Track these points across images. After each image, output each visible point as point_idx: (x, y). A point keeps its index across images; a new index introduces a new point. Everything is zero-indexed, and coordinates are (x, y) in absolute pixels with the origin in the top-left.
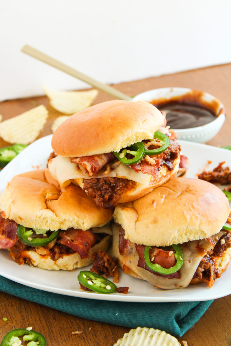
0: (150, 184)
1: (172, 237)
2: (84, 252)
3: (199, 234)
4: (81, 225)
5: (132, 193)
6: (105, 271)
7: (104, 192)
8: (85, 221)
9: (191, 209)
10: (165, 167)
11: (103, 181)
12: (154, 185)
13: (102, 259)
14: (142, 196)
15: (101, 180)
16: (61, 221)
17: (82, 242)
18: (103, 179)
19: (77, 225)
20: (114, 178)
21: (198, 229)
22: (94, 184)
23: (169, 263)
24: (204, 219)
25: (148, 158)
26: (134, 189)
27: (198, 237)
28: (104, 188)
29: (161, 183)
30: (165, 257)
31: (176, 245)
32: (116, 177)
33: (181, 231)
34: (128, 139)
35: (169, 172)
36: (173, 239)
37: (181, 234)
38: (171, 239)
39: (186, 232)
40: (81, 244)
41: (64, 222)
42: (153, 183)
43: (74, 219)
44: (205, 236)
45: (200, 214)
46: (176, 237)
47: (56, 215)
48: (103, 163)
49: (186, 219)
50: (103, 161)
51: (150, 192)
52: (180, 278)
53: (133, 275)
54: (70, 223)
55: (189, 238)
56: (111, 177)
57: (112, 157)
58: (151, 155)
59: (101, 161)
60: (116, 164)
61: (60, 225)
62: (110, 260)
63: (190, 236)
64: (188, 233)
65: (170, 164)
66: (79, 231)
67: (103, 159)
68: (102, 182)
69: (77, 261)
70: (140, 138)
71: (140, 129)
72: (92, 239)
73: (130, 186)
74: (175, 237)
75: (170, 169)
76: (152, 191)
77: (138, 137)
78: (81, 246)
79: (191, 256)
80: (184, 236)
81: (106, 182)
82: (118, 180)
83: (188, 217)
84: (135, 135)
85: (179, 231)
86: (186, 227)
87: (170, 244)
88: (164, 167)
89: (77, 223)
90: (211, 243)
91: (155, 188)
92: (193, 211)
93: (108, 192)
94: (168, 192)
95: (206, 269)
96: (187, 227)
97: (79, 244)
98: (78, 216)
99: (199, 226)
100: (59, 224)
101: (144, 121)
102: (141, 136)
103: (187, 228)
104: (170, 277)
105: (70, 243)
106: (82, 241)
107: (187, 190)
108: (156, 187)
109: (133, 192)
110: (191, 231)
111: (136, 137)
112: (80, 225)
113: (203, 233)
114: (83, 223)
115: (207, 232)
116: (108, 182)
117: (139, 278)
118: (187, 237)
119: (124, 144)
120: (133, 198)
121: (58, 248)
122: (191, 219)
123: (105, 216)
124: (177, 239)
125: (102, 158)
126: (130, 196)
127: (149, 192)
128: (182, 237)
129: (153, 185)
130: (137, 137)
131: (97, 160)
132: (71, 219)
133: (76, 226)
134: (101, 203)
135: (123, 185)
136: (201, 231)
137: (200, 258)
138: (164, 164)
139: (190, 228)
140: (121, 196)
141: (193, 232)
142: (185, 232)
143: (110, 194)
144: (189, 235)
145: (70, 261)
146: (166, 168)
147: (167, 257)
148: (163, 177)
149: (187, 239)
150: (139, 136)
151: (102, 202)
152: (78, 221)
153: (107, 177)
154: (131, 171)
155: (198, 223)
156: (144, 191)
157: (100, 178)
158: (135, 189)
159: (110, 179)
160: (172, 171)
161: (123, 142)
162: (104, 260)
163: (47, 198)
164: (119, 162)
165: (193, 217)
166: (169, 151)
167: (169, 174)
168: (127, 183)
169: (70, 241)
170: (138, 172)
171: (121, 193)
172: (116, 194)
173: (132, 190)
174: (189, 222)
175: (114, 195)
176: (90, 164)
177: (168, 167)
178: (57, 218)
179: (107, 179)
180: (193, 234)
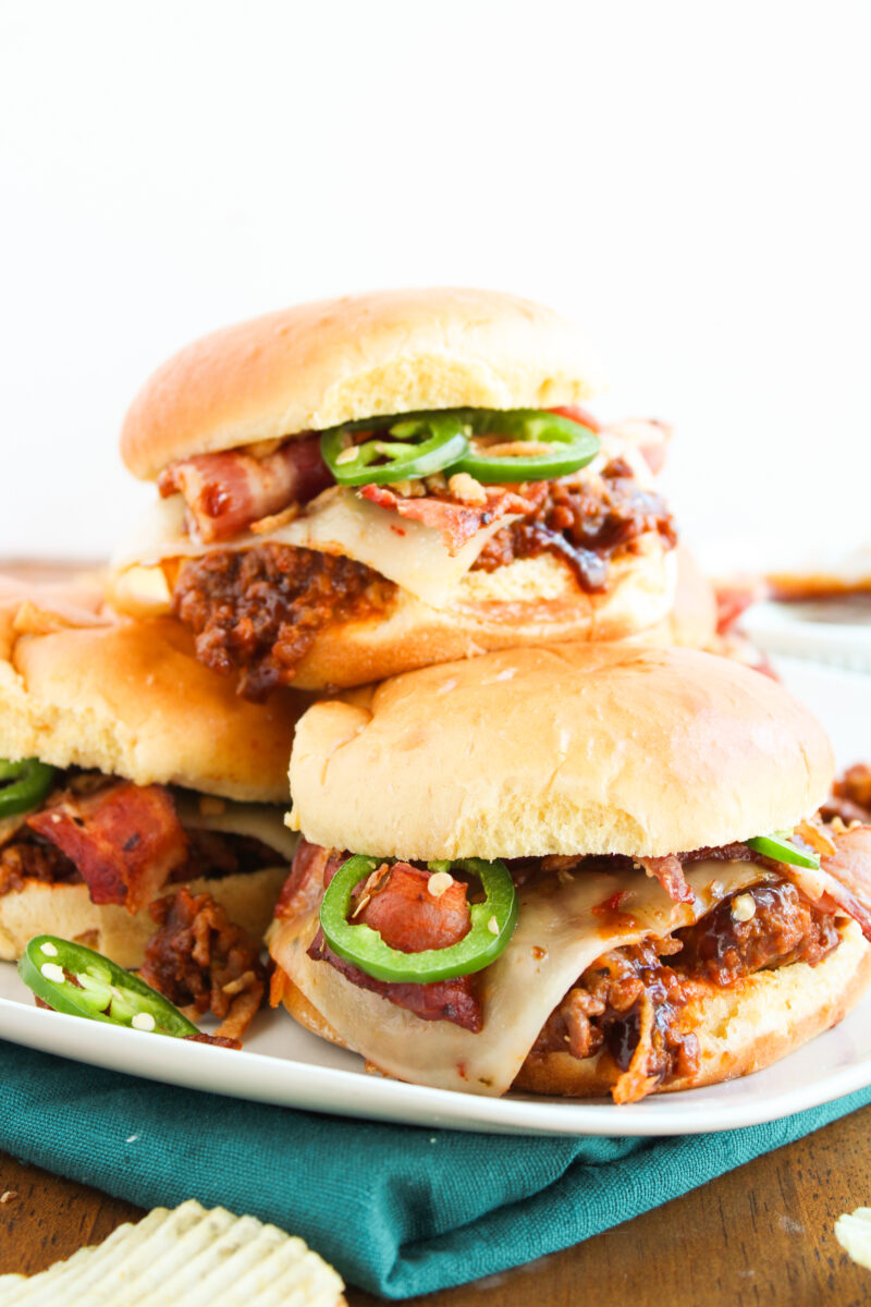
0: (469, 617)
1: (470, 812)
2: (106, 870)
3: (609, 825)
4: (125, 747)
5: (369, 636)
6: (194, 983)
7: (245, 610)
8: (142, 731)
9: (599, 709)
10: (562, 564)
11: (251, 567)
12: (487, 628)
13: (190, 923)
14: (414, 661)
15: (246, 563)
16: (37, 712)
17: (113, 828)
18: (253, 555)
19: (109, 747)
20: (300, 551)
21: (605, 801)
22: (213, 573)
23: (429, 936)
24: (644, 761)
25: (464, 485)
26: (382, 619)
27: (601, 837)
28: (249, 593)
29: (529, 632)
30: (413, 896)
31: (487, 861)
32: (305, 544)
33: (517, 790)
34: (377, 378)
35: (582, 600)
36: (474, 825)
37: (517, 807)
38: (460, 823)
39: (546, 807)
40: (105, 835)
41: (52, 726)
42: (480, 613)
43: (90, 710)
44: (638, 842)
45: (634, 734)
46: (490, 817)
47: (25, 688)
48: (270, 491)
49: (552, 740)
50: (269, 480)
51: (464, 658)
52: (481, 1029)
53: (304, 1015)
54: (78, 733)
55: (555, 834)
56: (282, 547)
57: (316, 470)
58: (486, 477)
59: (262, 479)
60: (326, 495)
61: (37, 737)
62: (222, 935)
63: (560, 826)
64: (555, 810)
65: (596, 566)
66: (116, 782)
67: (275, 474)
68: (247, 569)
69: (91, 926)
70: (443, 386)
71: (447, 345)
72: (165, 828)
73: (368, 602)
74: (483, 818)
75: (584, 585)
76: (476, 656)
77: (430, 378)
78: (104, 846)
79: (556, 933)
80: (529, 820)
81: (262, 574)
82: (312, 560)
83: (564, 740)
84: (413, 364)
85: (508, 790)
86: (547, 779)
87: (456, 847)
88: (557, 567)
89: (112, 743)
90: (671, 891)
91: (497, 648)
92: (601, 717)
93: (262, 613)
94: (540, 661)
95: (617, 1007)
96: (553, 778)
97: (99, 836)
98: (113, 705)
99: (613, 785)
100: (29, 730)
101: (479, 323)
103: (550, 785)
104: (422, 1008)
105: (59, 822)
106: (117, 824)
107: (628, 661)
108: (501, 644)
109: (375, 628)
110: (568, 806)
111: (421, 379)
112: (119, 751)
113: (627, 821)
114: (134, 743)
115: (648, 821)
116: (270, 570)
117: (331, 1037)
118: (543, 827)
119: (360, 401)
121: (21, 852)
122: (578, 748)
123: (254, 745)
124: (497, 833)
125: (268, 469)
126: (355, 644)
127: (461, 655)
128: (522, 828)
129: (480, 622)
130: (424, 379)
132: (79, 709)
133: (104, 750)
134: (215, 652)
135: (333, 588)
136: (620, 811)
137: (594, 948)
138: (555, 551)
139: (565, 783)
140: (318, 639)
141: (577, 809)
142: (538, 803)
143: (268, 620)
144: (554, 824)
145: (58, 921)
146: (563, 572)
147: (420, 899)
148: (541, 608)
149: (544, 839)
151: (223, 650)
152: (113, 725)
153: (267, 546)
154: (372, 524)
155: (611, 768)
156: (426, 637)
157: (244, 553)
158: (388, 618)
159: (275, 550)
160: (598, 599)
161: (351, 386)
162: (194, 927)
163: (19, 622)
164: (335, 490)
165: (591, 743)
166: (604, 510)
167: (582, 610)
168: (354, 586)
169: (64, 817)
170: (401, 533)
171: (314, 623)
172: (290, 622)
173: (372, 623)
174: (563, 758)
175: (283, 627)
176: (206, 477)
177: (573, 565)
178: (25, 697)
179: (267, 556)
180: (578, 820)
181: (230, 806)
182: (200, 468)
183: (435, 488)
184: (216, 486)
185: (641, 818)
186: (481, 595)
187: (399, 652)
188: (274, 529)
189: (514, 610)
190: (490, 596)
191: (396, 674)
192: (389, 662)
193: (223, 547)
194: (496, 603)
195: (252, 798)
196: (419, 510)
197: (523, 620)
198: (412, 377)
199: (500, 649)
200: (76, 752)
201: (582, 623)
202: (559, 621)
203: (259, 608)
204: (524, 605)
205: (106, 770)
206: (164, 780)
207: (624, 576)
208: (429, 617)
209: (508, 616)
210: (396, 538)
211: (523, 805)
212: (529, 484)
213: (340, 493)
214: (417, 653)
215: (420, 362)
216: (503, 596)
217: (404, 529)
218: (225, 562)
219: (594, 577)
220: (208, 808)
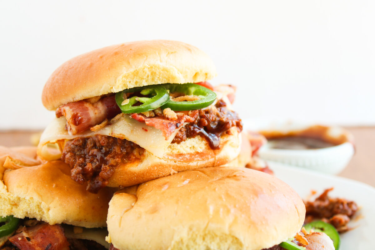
0: (171, 160)
1: (177, 238)
3: (229, 242)
4: (45, 212)
5: (135, 168)
7: (89, 160)
8: (52, 205)
9: (223, 197)
10: (204, 139)
11: (91, 143)
12: (178, 164)
14: (152, 177)
15: (89, 142)
16: (12, 199)
17: (41, 242)
18: (91, 139)
19: (39, 211)
20: (109, 137)
21: (227, 232)
22: (76, 146)
24: (241, 216)
25: (169, 112)
26: (140, 162)
28: (90, 153)
29: (193, 164)
32: (110, 135)
33: (194, 229)
34: (136, 74)
35: (211, 152)
36: (178, 243)
37: (194, 236)
38: (173, 243)
39: (205, 235)
41: (18, 204)
42: (175, 159)
43: (32, 198)
45: (237, 206)
46: (184, 240)
47: (7, 189)
48: (97, 115)
49: (206, 210)
50: (96, 111)
51: (170, 175)
54: (27, 207)
55: (209, 246)
56: (102, 136)
57: (114, 107)
58: (176, 109)
59: (94, 111)
60: (118, 117)
61: (12, 208)
63: (211, 242)
65: (216, 140)
66: (42, 224)
67: (99, 109)
68: (89, 144)
70: (160, 76)
71: (161, 61)
72: (61, 241)
73: (134, 156)
74: (182, 240)
75: (212, 146)
76: (174, 174)
77: (155, 73)
78: (38, 249)
80: (199, 241)
81: (95, 146)
82: (113, 141)
83: (211, 209)
84: (149, 68)
85: (191, 229)
86: (205, 225)
88: (202, 140)
89: (40, 210)
91: (181, 171)
92: (224, 200)
93: (95, 160)
94: (197, 176)
96: (207, 224)
97: (36, 245)
98: (41, 196)
99: (230, 227)
100: (9, 206)
101: (172, 53)
102: (160, 73)
103: (206, 227)
105: (21, 240)
106: (43, 240)
107: (230, 175)
108: (183, 169)
109: (137, 165)
110: (213, 235)
111: (152, 74)
112: (43, 213)
113: (236, 240)
114: (49, 210)
116: (98, 144)
118: (204, 243)
120: (135, 176)
122: (217, 212)
123: (93, 208)
124: (187, 246)
125: (96, 107)
127: (169, 174)
128: (196, 244)
129: (175, 162)
130: (153, 74)
131: (87, 108)
132: (28, 198)
133: (37, 213)
134: (78, 176)
135: (121, 151)
136: (233, 237)
138: (201, 134)
139: (212, 226)
140: (116, 170)
141: (217, 236)
142: (202, 234)
143: (97, 163)
144: (209, 242)
146: (204, 142)
148: (197, 155)
149: (205, 248)
150: (157, 73)
151: (81, 175)
152: (41, 203)
153: (97, 136)
154: (135, 127)
155: (229, 220)
156: (156, 168)
157: (88, 138)
158: (142, 162)
159: (99, 137)
160: (217, 151)
161: (126, 77)
163: (5, 164)
164: (121, 114)
165: (221, 210)
166: (218, 119)
167: (211, 155)
168: (129, 149)
169: (23, 237)
170: (146, 130)
171: (115, 164)
172: (106, 164)
173: (136, 164)
174: (211, 217)
175: (103, 166)
176: (73, 111)
177: (208, 139)
178: (8, 193)
179: (96, 139)
180: (217, 240)
181: (85, 229)
182: (71, 108)
183: (158, 114)
184: (77, 114)
185: (241, 238)
186: (175, 152)
187: (146, 174)
188: (99, 130)
189: (187, 156)
190: (178, 152)
191: (145, 182)
192: (143, 178)
193: (80, 136)
194: (181, 155)
195: (93, 227)
196: (153, 123)
197: (191, 160)
198: (149, 73)
199: (183, 171)
200: (27, 213)
201: (211, 160)
202: (203, 160)
203: (94, 159)
204: (191, 155)
205: (38, 219)
206: (60, 223)
207: (226, 142)
208: (157, 161)
209: (185, 159)
210: (144, 132)
211: (197, 235)
212: (192, 111)
213: (123, 116)
214: (153, 174)
215: (152, 67)
216: (184, 152)
217: (147, 129)
218: (81, 142)
219: (215, 143)
220: (76, 231)
